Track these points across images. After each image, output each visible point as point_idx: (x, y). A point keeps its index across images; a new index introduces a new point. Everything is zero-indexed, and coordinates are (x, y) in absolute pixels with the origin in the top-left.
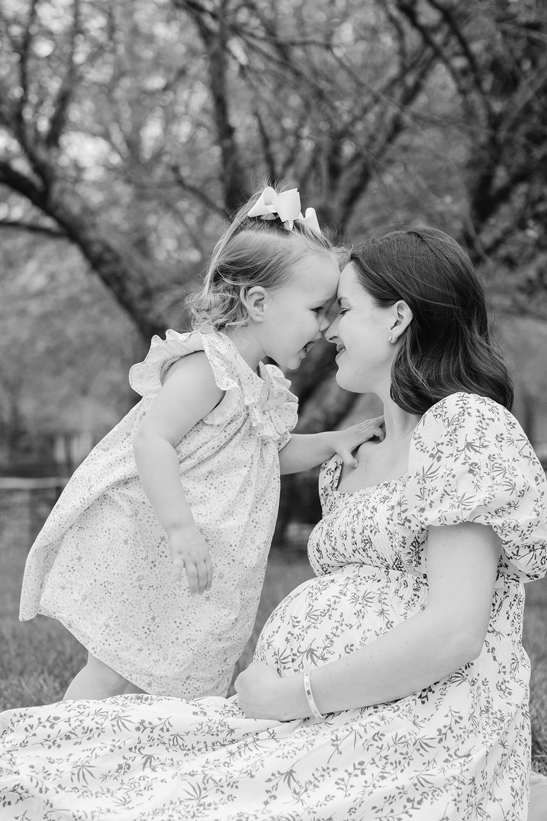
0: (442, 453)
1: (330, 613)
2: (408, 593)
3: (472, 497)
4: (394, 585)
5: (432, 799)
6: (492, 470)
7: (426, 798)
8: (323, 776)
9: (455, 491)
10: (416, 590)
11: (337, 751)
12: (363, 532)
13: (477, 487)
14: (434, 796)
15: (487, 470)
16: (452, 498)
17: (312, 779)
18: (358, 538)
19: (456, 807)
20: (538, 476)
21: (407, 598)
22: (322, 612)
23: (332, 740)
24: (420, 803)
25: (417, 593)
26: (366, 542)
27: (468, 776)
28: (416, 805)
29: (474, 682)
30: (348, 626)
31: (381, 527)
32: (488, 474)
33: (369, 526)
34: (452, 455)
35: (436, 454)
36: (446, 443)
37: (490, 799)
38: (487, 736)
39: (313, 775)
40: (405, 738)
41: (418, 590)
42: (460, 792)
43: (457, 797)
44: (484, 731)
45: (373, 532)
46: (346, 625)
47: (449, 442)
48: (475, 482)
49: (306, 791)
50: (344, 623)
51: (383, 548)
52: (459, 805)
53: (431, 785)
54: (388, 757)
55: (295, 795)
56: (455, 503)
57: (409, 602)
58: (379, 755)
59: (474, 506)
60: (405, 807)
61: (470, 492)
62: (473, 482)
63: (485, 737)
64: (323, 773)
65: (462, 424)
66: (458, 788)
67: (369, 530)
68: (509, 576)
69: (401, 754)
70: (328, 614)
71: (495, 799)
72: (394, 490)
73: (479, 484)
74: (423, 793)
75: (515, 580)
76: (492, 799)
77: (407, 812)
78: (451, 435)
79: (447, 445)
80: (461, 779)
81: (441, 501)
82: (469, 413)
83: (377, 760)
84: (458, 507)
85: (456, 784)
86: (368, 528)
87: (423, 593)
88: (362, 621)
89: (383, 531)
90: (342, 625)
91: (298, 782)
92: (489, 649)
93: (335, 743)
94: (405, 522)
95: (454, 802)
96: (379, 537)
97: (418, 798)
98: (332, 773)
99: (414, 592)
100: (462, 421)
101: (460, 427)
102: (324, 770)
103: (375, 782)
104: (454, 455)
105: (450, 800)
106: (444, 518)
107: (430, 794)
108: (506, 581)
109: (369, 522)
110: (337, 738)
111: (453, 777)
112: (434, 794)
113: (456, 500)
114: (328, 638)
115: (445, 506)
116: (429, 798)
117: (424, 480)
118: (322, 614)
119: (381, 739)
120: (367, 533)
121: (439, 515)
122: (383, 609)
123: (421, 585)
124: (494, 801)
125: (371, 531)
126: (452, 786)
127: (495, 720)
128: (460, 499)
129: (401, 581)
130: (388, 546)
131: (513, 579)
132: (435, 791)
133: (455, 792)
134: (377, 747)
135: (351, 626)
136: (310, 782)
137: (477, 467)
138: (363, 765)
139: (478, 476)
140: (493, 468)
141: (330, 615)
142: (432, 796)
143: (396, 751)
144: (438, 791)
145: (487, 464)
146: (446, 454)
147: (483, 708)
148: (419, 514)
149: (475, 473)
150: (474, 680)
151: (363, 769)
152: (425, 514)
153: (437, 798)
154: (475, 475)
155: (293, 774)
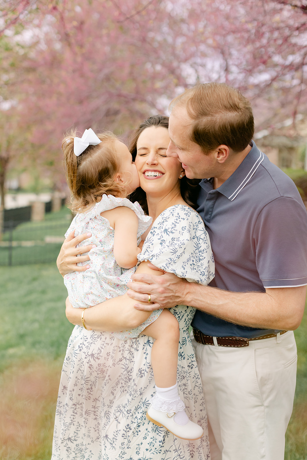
0: (155, 232)
1: (101, 337)
8: (117, 434)
9: (151, 251)
11: (118, 423)
13: (161, 252)
17: (114, 437)
20: (204, 249)
23: (115, 418)
30: (107, 344)
34: (158, 234)
35: (153, 232)
39: (114, 435)
40: (139, 406)
48: (161, 249)
49: (114, 442)
54: (137, 417)
55: (111, 445)
58: (133, 418)
64: (117, 433)
69: (141, 413)
78: (161, 224)
83: (133, 421)
91: (110, 439)
93: (116, 419)
98: (120, 432)
102: (117, 432)
103: (137, 430)
110: (116, 417)
114: (99, 349)
118: (98, 337)
119: (131, 412)
134: (131, 416)
136: (114, 438)
138: (129, 426)
143: (138, 413)
145: (170, 241)
151: (130, 427)
155: (108, 436)
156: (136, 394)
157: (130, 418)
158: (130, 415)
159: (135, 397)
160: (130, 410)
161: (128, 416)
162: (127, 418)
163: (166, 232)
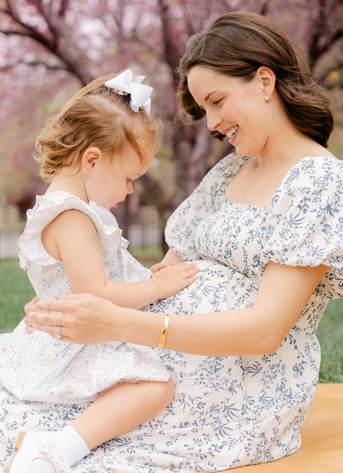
0: (308, 207)
1: (174, 301)
2: (242, 291)
3: (324, 249)
4: (233, 283)
5: (230, 446)
6: (340, 230)
7: (226, 445)
8: (157, 425)
9: (311, 242)
10: (248, 291)
11: (170, 413)
12: (228, 245)
13: (328, 242)
14: (231, 444)
15: (337, 230)
16: (308, 247)
17: (149, 425)
18: (224, 248)
19: (247, 453)
21: (240, 295)
22: (168, 301)
23: (167, 407)
24: (221, 447)
25: (249, 293)
26: (228, 253)
27: (258, 432)
28: (218, 449)
29: (274, 366)
30: (185, 313)
31: (240, 246)
32: (337, 233)
33: (232, 242)
34: (315, 210)
35: (303, 207)
36: (312, 200)
37: (277, 444)
38: (278, 408)
39: (150, 423)
41: (250, 292)
42: (250, 442)
43: (248, 446)
44: (277, 404)
45: (234, 248)
46: (183, 312)
47: (314, 199)
48: (327, 238)
50: (182, 310)
51: (238, 260)
52: (250, 452)
53: (229, 437)
56: (310, 252)
57: (240, 298)
58: (200, 419)
59: (324, 257)
60: (210, 449)
61: (322, 245)
62: (325, 239)
63: (277, 408)
65: (326, 187)
66: (249, 440)
67: (231, 245)
68: (325, 295)
69: (214, 418)
70: (172, 302)
71: (280, 444)
72: (258, 215)
73: (329, 240)
74: (223, 442)
75: (329, 297)
76: (278, 444)
77: (211, 453)
78: (317, 195)
79: (313, 202)
80: (252, 434)
81: (300, 247)
82: (331, 178)
83: (198, 422)
84: (313, 256)
85: (248, 436)
86: (231, 243)
87: (253, 293)
88: (195, 309)
89: (241, 249)
90: (181, 311)
92: (291, 341)
93: (170, 409)
94: (268, 253)
95: (245, 450)
96: (237, 253)
97: (220, 444)
98: (164, 424)
99: (247, 292)
100: (326, 184)
101: (325, 189)
102: (159, 422)
104: (317, 211)
105: (242, 448)
106: (301, 262)
107: (229, 442)
108: (323, 297)
109: (232, 239)
110: (171, 406)
111: (246, 432)
112: (232, 442)
113: (312, 250)
115: (303, 252)
116: (228, 445)
117: (290, 224)
118: (169, 302)
119: (203, 407)
120: (230, 246)
121: (298, 259)
122: (215, 301)
123: (253, 289)
124: (279, 446)
125: (233, 247)
126: (245, 438)
127: (285, 397)
128: (314, 249)
129: (241, 281)
130: (241, 260)
131: (328, 297)
132: (233, 441)
133: (246, 442)
134: (200, 413)
135: (187, 313)
137: (329, 228)
139: (329, 235)
140: (341, 229)
141: (174, 303)
142: (230, 444)
143: (211, 416)
144: (235, 441)
145: (337, 225)
146: (311, 209)
147: (279, 387)
148: (283, 252)
149: (327, 232)
150: (274, 365)
152: (287, 254)
153: (233, 445)
154: (327, 234)
156: (225, 384)
157: (197, 415)
158: (199, 411)
159: (222, 388)
160: (204, 404)
161: (196, 411)
162: (193, 413)
163: (330, 212)
